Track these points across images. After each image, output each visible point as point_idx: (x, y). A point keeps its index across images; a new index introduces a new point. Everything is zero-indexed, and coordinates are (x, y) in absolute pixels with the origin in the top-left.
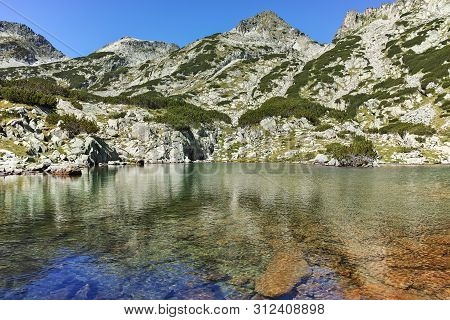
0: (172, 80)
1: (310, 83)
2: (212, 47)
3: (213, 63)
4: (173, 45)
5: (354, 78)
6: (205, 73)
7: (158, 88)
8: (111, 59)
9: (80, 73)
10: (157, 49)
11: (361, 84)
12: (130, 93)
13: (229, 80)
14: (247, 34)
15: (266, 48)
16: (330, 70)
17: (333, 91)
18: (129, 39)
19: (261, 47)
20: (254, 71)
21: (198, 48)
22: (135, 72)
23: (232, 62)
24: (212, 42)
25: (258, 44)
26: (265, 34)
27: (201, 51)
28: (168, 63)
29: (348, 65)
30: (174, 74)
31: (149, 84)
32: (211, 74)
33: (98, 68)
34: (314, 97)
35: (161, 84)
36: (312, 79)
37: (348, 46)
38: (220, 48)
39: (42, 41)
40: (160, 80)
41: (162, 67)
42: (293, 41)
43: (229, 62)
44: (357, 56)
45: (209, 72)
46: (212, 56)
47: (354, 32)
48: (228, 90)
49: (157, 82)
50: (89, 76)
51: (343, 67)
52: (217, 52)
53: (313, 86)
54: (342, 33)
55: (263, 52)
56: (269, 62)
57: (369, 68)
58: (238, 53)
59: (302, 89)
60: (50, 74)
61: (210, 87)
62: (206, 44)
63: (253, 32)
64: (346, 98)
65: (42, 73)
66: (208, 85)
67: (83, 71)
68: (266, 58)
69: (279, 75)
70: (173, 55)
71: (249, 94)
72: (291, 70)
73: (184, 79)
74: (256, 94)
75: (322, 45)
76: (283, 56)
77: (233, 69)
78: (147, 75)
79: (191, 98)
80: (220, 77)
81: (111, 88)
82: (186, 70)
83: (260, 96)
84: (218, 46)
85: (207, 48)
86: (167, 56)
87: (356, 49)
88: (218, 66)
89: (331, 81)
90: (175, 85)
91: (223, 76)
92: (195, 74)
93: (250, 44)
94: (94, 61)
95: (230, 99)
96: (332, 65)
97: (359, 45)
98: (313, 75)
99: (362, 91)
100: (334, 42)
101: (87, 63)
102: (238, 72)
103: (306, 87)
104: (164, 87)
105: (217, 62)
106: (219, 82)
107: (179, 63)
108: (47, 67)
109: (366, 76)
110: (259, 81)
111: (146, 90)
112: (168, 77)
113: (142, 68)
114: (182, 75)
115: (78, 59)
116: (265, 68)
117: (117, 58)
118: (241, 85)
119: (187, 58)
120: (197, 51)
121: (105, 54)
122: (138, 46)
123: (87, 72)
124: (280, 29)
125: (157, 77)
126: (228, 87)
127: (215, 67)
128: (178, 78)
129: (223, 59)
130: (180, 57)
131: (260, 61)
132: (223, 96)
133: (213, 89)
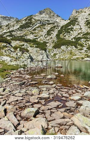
0: (18, 31)
1: (63, 33)
2: (30, 20)
3: (31, 25)
4: (16, 18)
5: (77, 32)
6: (29, 28)
7: (13, 33)
10: (11, 20)
11: (79, 34)
13: (37, 31)
14: (42, 16)
15: (48, 21)
16: (69, 29)
17: (70, 36)
19: (46, 20)
20: (45, 28)
21: (26, 20)
23: (37, 25)
24: (30, 18)
25: (45, 19)
26: (47, 16)
27: (27, 21)
28: (16, 25)
29: (74, 27)
32: (30, 29)
34: (65, 38)
35: (14, 32)
36: (64, 32)
37: (74, 21)
38: (33, 20)
40: (13, 30)
41: (14, 26)
42: (56, 19)
43: (36, 25)
44: (77, 25)
45: (30, 28)
46: (31, 23)
47: (76, 17)
48: (36, 34)
49: (13, 31)
51: (73, 28)
52: (32, 21)
53: (64, 34)
54: (72, 17)
55: (47, 22)
56: (49, 26)
57: (81, 29)
58: (39, 22)
59: (61, 35)
61: (31, 33)
62: (28, 19)
63: (43, 15)
64: (74, 38)
66: (30, 33)
68: (48, 24)
69: (53, 30)
70: (17, 22)
71: (44, 36)
72: (56, 28)
73: (22, 30)
74: (46, 36)
75: (65, 20)
76: (54, 24)
77: (38, 27)
78: (9, 29)
79: (24, 37)
80: (34, 30)
83: (47, 37)
86: (15, 22)
87: (77, 23)
88: (33, 26)
89: (70, 32)
90: (19, 32)
91: (35, 30)
92: (25, 29)
93: (43, 19)
95: (37, 37)
96: (70, 27)
97: (78, 21)
98: (64, 30)
99: (79, 36)
100: (69, 19)
102: (39, 29)
103: (62, 34)
105: (32, 25)
106: (33, 32)
109: (80, 31)
110: (46, 32)
111: (9, 34)
112: (16, 29)
114: (21, 29)
116: (48, 27)
118: (41, 33)
119: (22, 23)
124: (52, 14)
125: (12, 29)
126: (36, 33)
127: (32, 27)
128: (20, 30)
129: (34, 24)
130: (20, 23)
131: (46, 25)
132: (35, 37)
133: (32, 34)
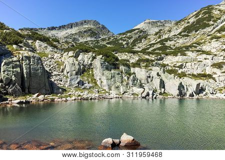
8: (138, 32)
9: (120, 42)
12: (148, 49)
18: (149, 21)
22: (152, 37)
30: (180, 34)
31: (162, 42)
33: (130, 38)
39: (104, 27)
50: (125, 42)
60: (104, 43)
65: (101, 43)
67: (122, 40)
81: (137, 47)
82: (188, 30)
84: (214, 11)
94: (129, 34)
101: (124, 36)
104: (172, 43)
107: (183, 27)
108: (103, 40)
113: (156, 34)
115: (120, 34)
117: (141, 31)
120: (196, 17)
121: (135, 30)
122: (153, 24)
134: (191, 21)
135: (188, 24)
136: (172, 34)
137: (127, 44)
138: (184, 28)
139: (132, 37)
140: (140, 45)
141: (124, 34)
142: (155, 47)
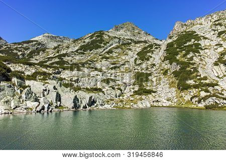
0: (75, 54)
1: (180, 54)
2: (100, 36)
3: (102, 45)
6: (98, 50)
7: (66, 59)
9: (15, 51)
10: (64, 41)
12: (46, 62)
13: (114, 55)
20: (130, 49)
21: (91, 37)
22: (51, 51)
23: (114, 45)
27: (94, 38)
28: (72, 45)
30: (77, 51)
31: (60, 57)
32: (101, 51)
33: (27, 49)
35: (68, 56)
38: (106, 37)
40: (67, 54)
41: (68, 47)
43: (112, 45)
45: (100, 50)
46: (102, 41)
48: (115, 60)
49: (64, 55)
50: (21, 53)
51: (200, 44)
52: (104, 39)
56: (138, 45)
57: (219, 45)
58: (117, 40)
61: (102, 58)
62: (97, 34)
66: (100, 57)
67: (17, 50)
68: (136, 43)
70: (75, 41)
71: (131, 62)
73: (84, 54)
74: (138, 62)
76: (146, 42)
77: (117, 48)
78: (58, 52)
79: (89, 64)
80: (108, 53)
81: (34, 59)
82: (84, 49)
83: (141, 63)
84: (104, 36)
85: (98, 36)
86: (71, 42)
88: (106, 47)
90: (77, 58)
91: (110, 52)
92: (90, 51)
94: (25, 45)
96: (189, 44)
101: (20, 46)
104: (70, 58)
105: (105, 44)
106: (107, 56)
107: (80, 45)
111: (57, 60)
112: (72, 52)
113: (55, 48)
114: (82, 51)
115: (15, 43)
116: (137, 48)
117: (39, 44)
118: (124, 58)
119: (84, 42)
120: (91, 38)
121: (32, 41)
122: (53, 38)
123: (19, 51)
126: (114, 58)
127: (104, 47)
128: (80, 53)
129: (108, 43)
130: (80, 42)
131: (133, 44)
132: (113, 64)
133: (104, 60)
134: (87, 41)
135: (84, 44)
136: (70, 50)
137: (23, 55)
138: (81, 47)
139: (29, 48)
140: (37, 57)
141: (19, 44)
142: (53, 61)
